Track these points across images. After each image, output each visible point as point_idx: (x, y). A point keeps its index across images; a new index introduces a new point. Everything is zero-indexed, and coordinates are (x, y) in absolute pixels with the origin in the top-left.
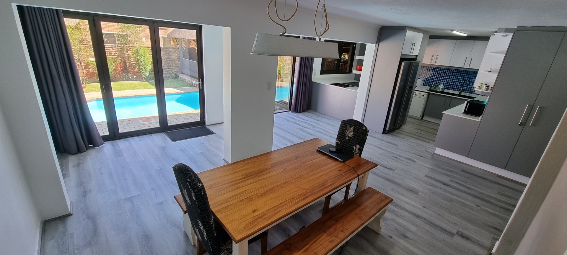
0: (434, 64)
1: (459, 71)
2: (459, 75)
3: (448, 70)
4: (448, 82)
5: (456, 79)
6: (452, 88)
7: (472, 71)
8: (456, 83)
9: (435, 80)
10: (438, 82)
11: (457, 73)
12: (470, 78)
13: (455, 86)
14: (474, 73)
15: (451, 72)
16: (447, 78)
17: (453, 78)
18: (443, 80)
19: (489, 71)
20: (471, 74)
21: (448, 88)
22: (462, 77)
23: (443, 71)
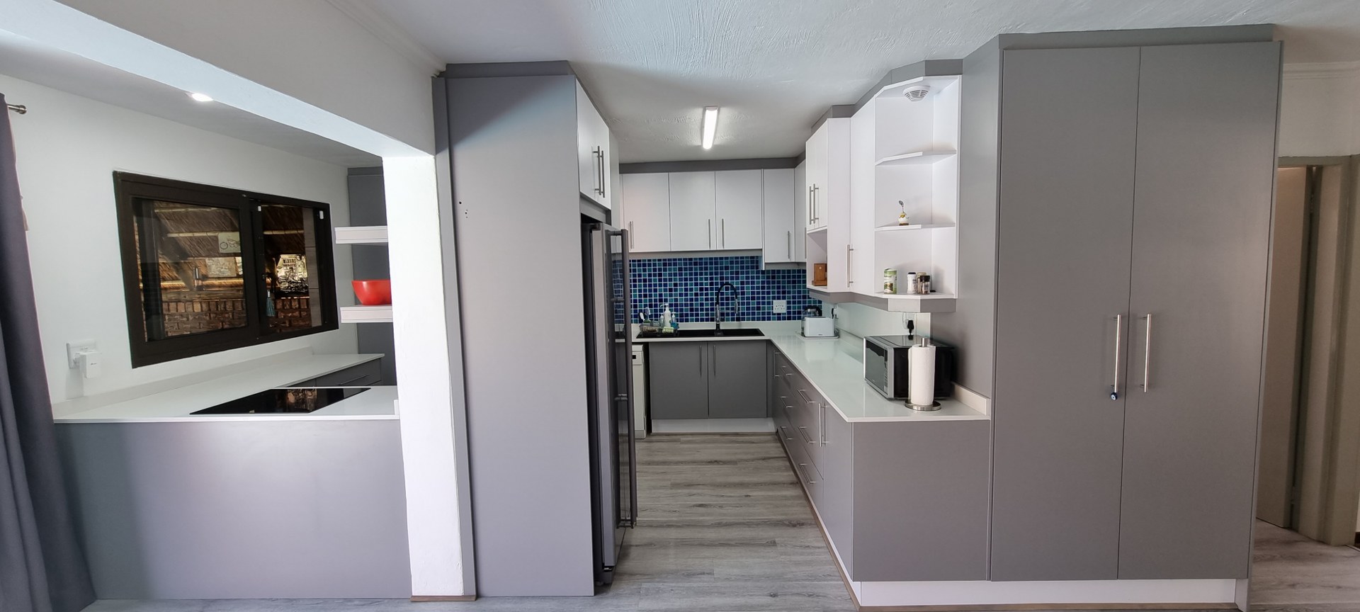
1: (696, 264)
2: (696, 274)
3: (665, 265)
4: (676, 300)
5: (694, 287)
6: (692, 315)
7: (727, 258)
8: (697, 300)
9: (640, 301)
10: (651, 306)
11: (691, 269)
12: (727, 278)
13: (697, 310)
14: (732, 263)
15: (675, 269)
16: (671, 290)
17: (686, 285)
18: (661, 295)
19: (901, 225)
20: (727, 268)
21: (682, 318)
22: (706, 279)
23: (655, 270)
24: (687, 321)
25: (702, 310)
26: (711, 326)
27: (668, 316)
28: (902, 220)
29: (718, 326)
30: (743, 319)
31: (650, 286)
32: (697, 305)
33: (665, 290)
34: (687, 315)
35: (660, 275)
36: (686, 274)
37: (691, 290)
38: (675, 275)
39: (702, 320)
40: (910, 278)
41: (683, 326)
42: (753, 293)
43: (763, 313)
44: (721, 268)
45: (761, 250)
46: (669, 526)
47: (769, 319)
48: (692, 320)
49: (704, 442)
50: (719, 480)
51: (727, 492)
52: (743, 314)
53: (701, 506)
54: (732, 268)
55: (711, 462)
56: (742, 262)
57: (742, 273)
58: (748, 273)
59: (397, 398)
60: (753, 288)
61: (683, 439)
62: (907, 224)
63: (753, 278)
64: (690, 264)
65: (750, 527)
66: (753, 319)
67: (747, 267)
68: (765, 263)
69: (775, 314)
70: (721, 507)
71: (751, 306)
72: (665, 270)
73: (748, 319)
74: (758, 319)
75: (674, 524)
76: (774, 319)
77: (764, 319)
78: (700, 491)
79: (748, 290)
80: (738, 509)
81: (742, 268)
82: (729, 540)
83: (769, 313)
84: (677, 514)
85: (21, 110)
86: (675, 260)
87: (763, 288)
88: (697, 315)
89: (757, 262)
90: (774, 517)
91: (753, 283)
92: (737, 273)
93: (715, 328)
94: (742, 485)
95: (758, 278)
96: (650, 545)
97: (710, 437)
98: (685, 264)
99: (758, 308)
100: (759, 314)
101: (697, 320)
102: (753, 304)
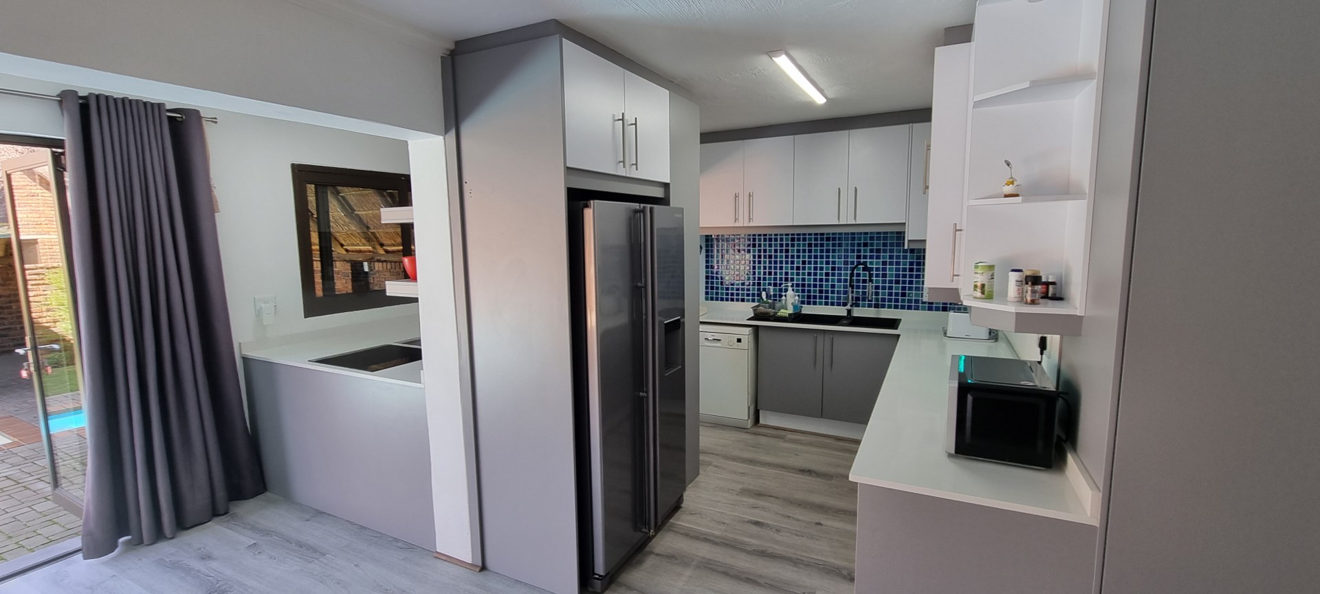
0: (745, 225)
1: (828, 239)
2: (828, 251)
3: (793, 240)
4: (804, 280)
5: (824, 266)
6: (821, 298)
7: (866, 233)
8: (827, 280)
9: (765, 279)
10: (775, 285)
11: (822, 245)
12: (865, 257)
13: (827, 292)
14: (872, 238)
15: (804, 245)
16: (798, 268)
17: (816, 263)
18: (787, 274)
19: (1006, 196)
20: (866, 245)
21: (809, 300)
22: (840, 257)
23: (781, 245)
24: (815, 303)
25: (833, 292)
26: (840, 311)
27: (791, 298)
28: (1009, 189)
29: (849, 311)
30: (883, 306)
31: (776, 262)
32: (827, 286)
33: (792, 268)
34: (815, 297)
35: (787, 251)
36: (816, 251)
37: (821, 269)
38: (804, 251)
39: (832, 304)
40: (1013, 277)
41: (808, 310)
42: (897, 276)
43: (910, 301)
44: (859, 245)
45: (905, 224)
46: (706, 540)
47: (917, 308)
48: (821, 304)
49: (810, 444)
50: (800, 496)
51: (798, 513)
52: (883, 300)
53: (757, 523)
54: (872, 245)
55: (803, 471)
56: (885, 238)
57: (885, 251)
58: (892, 251)
59: (422, 369)
60: (898, 270)
61: (790, 436)
62: (1017, 195)
63: (898, 257)
64: (822, 239)
65: (795, 566)
66: (896, 307)
67: (892, 245)
68: (909, 241)
69: (925, 303)
70: (778, 531)
71: (894, 291)
72: (793, 245)
73: (890, 307)
74: (903, 307)
75: (712, 538)
76: (923, 309)
77: (909, 308)
78: (767, 504)
79: (891, 271)
80: (797, 537)
81: (885, 245)
82: (761, 576)
83: (916, 301)
84: (723, 527)
85: (214, 120)
86: (804, 234)
87: (911, 270)
88: (827, 298)
89: (899, 238)
90: (832, 560)
91: (898, 263)
92: (878, 251)
93: (846, 314)
94: (821, 508)
95: (905, 257)
96: (671, 557)
97: (821, 439)
98: (816, 239)
99: (904, 295)
100: (903, 301)
101: (826, 304)
102: (897, 289)
